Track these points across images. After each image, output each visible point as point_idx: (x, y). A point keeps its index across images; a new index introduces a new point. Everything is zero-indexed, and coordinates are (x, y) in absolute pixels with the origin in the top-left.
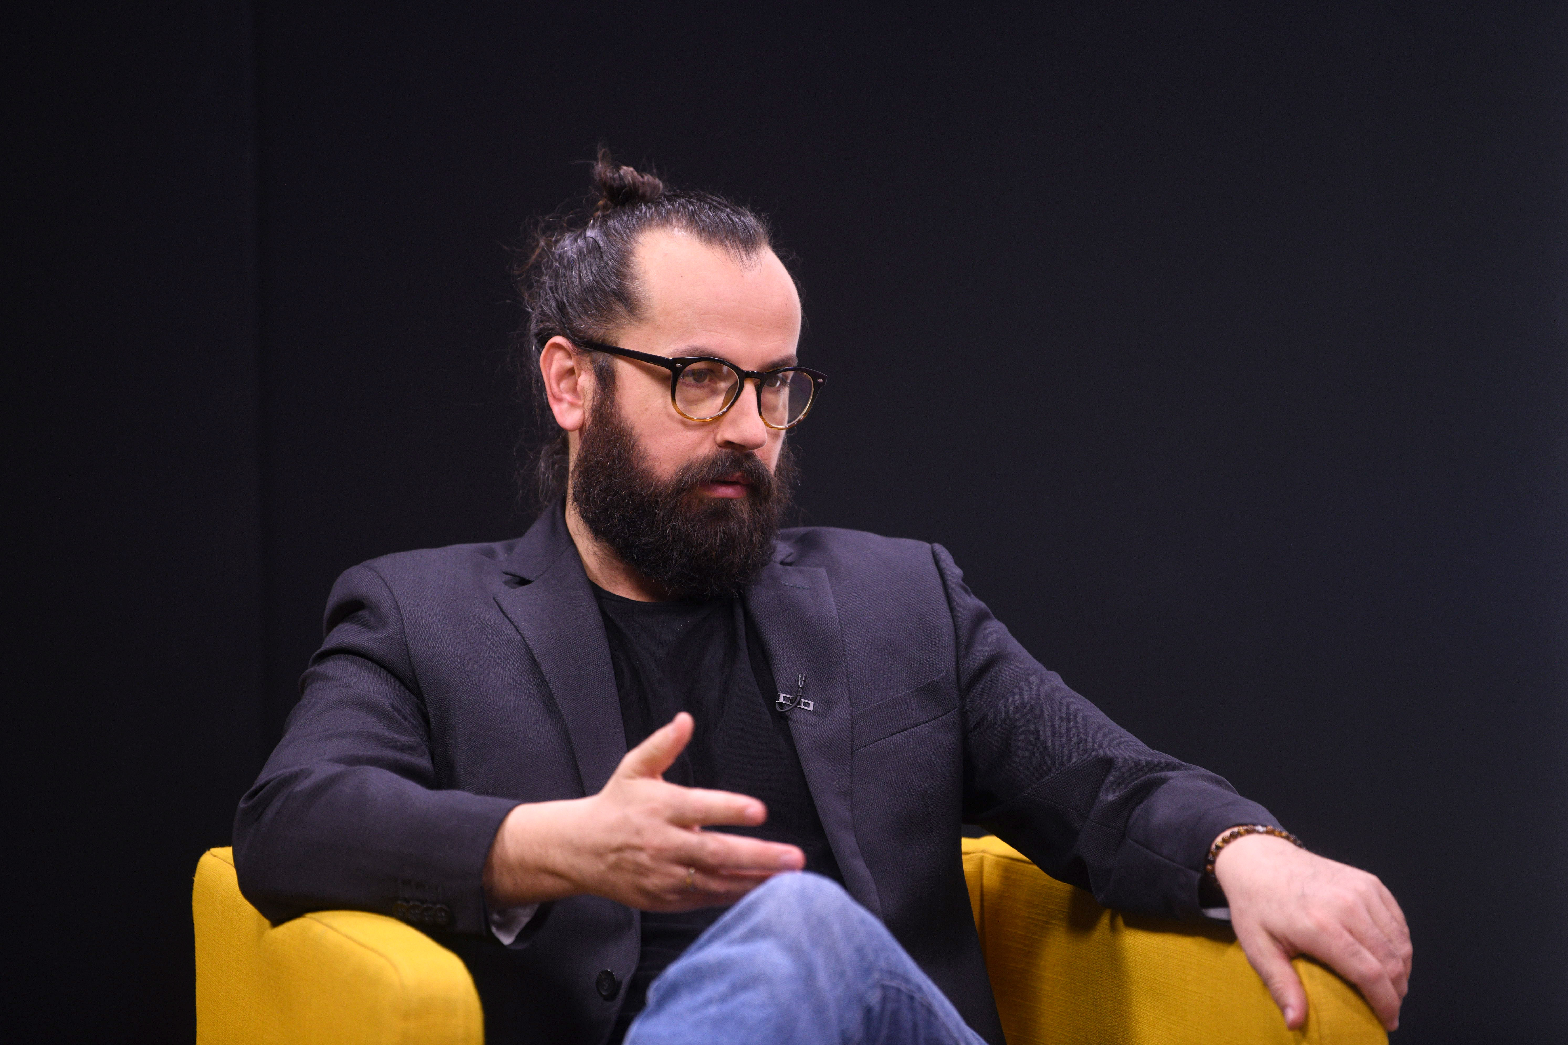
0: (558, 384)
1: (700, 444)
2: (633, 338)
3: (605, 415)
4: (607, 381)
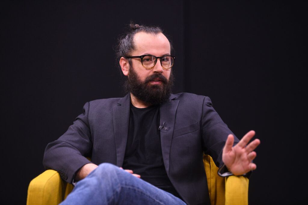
0: (124, 67)
1: (149, 73)
2: (135, 54)
3: (131, 71)
4: (131, 64)
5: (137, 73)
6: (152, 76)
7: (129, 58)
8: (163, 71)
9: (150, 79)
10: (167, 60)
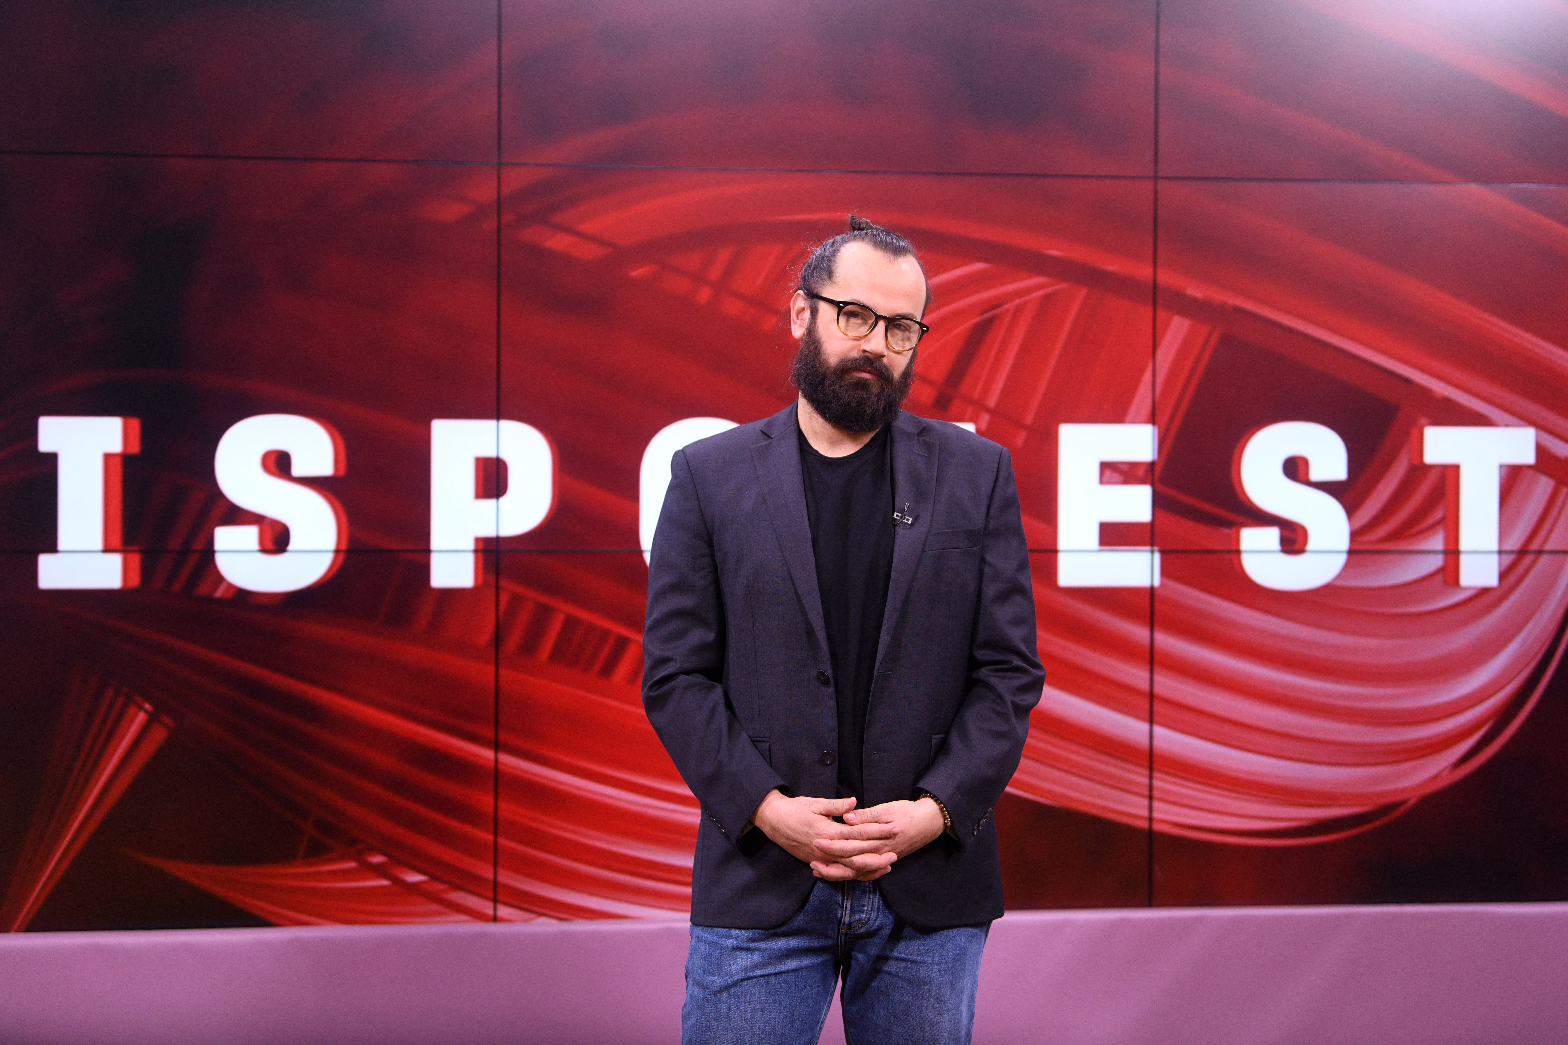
0: (797, 316)
1: (851, 350)
2: (828, 292)
3: (811, 331)
4: (814, 312)
5: (823, 340)
6: (854, 360)
7: (813, 296)
8: (886, 352)
9: (846, 368)
10: (907, 329)
